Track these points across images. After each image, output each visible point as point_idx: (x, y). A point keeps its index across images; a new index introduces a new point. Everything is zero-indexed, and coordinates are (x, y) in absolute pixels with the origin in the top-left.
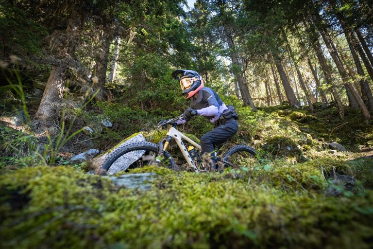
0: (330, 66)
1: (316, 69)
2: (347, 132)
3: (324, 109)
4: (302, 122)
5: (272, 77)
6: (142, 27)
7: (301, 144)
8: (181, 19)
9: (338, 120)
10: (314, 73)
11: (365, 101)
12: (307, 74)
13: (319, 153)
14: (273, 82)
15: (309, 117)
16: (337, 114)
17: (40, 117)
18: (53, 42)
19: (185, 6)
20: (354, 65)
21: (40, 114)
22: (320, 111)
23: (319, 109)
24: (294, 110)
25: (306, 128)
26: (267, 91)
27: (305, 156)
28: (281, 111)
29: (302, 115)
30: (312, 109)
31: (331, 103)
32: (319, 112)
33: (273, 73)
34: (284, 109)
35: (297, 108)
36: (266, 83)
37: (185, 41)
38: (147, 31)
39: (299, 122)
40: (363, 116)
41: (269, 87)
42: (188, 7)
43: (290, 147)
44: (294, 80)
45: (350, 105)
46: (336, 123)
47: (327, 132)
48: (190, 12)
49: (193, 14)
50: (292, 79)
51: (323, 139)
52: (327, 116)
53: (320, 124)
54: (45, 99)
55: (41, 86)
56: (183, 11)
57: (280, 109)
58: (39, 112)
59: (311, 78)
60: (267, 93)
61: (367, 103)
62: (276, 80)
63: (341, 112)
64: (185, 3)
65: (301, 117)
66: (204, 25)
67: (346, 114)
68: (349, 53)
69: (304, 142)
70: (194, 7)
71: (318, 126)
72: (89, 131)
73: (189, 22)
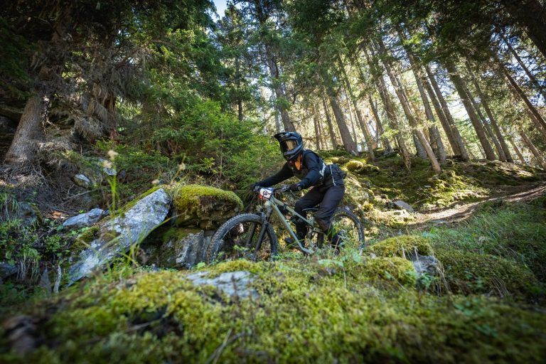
0: (394, 104)
1: (377, 105)
2: (414, 188)
3: (387, 157)
4: (360, 173)
5: (322, 112)
6: (162, 44)
7: (362, 203)
8: (208, 31)
9: (404, 173)
10: (375, 111)
11: (433, 150)
12: (366, 111)
13: (383, 213)
14: (325, 119)
15: (369, 167)
16: (402, 165)
17: (13, 159)
18: (37, 57)
19: (214, 14)
20: (421, 103)
21: (13, 156)
22: (382, 160)
23: (381, 158)
24: (350, 158)
25: (366, 182)
26: (316, 129)
27: (366, 218)
28: (337, 159)
29: (362, 164)
30: (373, 157)
31: (395, 149)
32: (381, 162)
33: (325, 109)
34: (339, 155)
35: (354, 155)
36: (315, 120)
37: (215, 63)
38: (168, 49)
39: (358, 173)
40: (432, 169)
41: (319, 125)
42: (218, 16)
43: (349, 206)
44: (350, 117)
45: (417, 154)
46: (401, 176)
47: (390, 186)
48: (219, 21)
49: (223, 24)
50: (347, 115)
51: (387, 196)
52: (391, 166)
53: (383, 176)
54: (21, 135)
55: (7, 112)
56: (212, 21)
57: (335, 155)
58: (10, 152)
59: (371, 116)
60: (317, 132)
61: (436, 152)
62: (328, 116)
63: (407, 163)
64: (214, 10)
65: (360, 167)
66: (238, 41)
67: (413, 166)
68: (415, 88)
69: (365, 200)
70: (224, 15)
71: (381, 180)
72: (83, 181)
73: (218, 35)
